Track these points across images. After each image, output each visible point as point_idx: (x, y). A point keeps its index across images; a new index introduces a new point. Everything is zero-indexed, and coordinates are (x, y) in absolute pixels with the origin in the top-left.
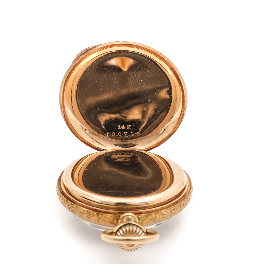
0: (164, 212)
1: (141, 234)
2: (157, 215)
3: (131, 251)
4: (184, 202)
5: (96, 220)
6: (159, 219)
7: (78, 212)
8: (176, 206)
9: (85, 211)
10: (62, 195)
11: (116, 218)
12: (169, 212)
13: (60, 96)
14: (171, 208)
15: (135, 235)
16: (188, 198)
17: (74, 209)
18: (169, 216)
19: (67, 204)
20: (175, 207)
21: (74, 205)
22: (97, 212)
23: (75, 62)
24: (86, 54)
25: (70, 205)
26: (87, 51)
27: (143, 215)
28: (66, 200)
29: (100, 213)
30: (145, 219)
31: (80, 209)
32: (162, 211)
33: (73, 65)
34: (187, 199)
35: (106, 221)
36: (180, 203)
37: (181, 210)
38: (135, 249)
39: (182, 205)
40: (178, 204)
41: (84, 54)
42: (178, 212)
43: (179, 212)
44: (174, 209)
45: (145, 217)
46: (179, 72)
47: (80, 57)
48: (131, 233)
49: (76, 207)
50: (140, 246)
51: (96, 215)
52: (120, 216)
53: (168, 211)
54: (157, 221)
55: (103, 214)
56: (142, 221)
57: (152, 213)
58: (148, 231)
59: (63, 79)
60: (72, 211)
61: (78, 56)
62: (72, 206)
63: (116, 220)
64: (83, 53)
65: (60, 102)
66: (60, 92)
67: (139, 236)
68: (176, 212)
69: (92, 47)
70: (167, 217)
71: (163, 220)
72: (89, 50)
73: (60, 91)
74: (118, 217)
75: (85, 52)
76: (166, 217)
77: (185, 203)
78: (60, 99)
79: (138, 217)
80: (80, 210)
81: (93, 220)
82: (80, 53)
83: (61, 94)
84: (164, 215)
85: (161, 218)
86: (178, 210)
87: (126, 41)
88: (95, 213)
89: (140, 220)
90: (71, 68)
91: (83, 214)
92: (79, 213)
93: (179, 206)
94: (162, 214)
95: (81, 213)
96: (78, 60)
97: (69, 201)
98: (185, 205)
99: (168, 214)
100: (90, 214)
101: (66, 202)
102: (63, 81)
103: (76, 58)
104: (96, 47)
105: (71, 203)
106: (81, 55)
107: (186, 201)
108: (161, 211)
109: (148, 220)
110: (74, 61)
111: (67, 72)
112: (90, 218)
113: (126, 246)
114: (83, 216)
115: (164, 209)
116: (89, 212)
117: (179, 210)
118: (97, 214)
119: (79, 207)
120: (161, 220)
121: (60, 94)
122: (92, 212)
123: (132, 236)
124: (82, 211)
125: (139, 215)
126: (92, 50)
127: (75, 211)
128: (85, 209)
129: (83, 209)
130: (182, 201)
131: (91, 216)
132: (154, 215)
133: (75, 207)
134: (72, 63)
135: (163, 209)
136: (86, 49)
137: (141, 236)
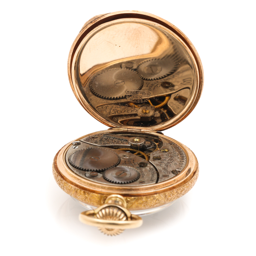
0: (157, 197)
1: (122, 218)
2: (149, 200)
3: (111, 235)
4: (183, 188)
5: (83, 199)
6: (151, 204)
7: (66, 188)
8: (172, 191)
9: (73, 188)
10: (55, 170)
11: (103, 199)
12: (164, 198)
13: (68, 66)
14: (166, 193)
15: (115, 218)
16: (189, 184)
17: (63, 185)
18: (163, 201)
19: (58, 179)
20: (171, 193)
21: (63, 181)
22: (85, 191)
23: (83, 31)
24: (94, 22)
25: (60, 181)
26: (95, 19)
27: (133, 198)
28: (57, 175)
29: (87, 192)
30: (135, 203)
31: (68, 185)
32: (155, 195)
33: (81, 34)
34: (187, 185)
35: (93, 201)
36: (178, 188)
37: (178, 197)
38: (115, 234)
39: (181, 191)
40: (174, 190)
41: (92, 23)
42: (174, 198)
43: (177, 198)
44: (169, 195)
45: (135, 200)
46: (194, 47)
47: (88, 25)
48: (111, 216)
49: (65, 183)
50: (120, 231)
51: (83, 194)
52: (107, 197)
53: (162, 196)
54: (149, 206)
55: (90, 193)
56: (131, 205)
57: (142, 197)
58: (133, 216)
59: (71, 48)
60: (61, 188)
61: (86, 24)
62: (61, 182)
63: (103, 201)
64: (91, 21)
65: (68, 72)
66: (68, 62)
67: (120, 220)
68: (172, 198)
69: (100, 15)
70: (161, 203)
71: (155, 205)
72: (97, 18)
73: (68, 60)
74: (105, 198)
75: (93, 20)
76: (159, 203)
77: (185, 189)
78: (68, 69)
79: (126, 200)
80: (68, 187)
81: (80, 199)
82: (88, 21)
83: (69, 65)
84: (157, 200)
85: (153, 203)
86: (174, 196)
87: (137, 10)
88: (82, 191)
89: (128, 203)
90: (79, 37)
91: (71, 191)
92: (67, 190)
93: (176, 192)
94: (154, 199)
95: (69, 190)
96: (86, 28)
97: (59, 177)
98: (184, 192)
99: (161, 200)
100: (76, 192)
101: (57, 177)
102: (71, 50)
103: (84, 27)
104: (104, 16)
105: (60, 179)
106: (89, 24)
107: (186, 187)
108: (153, 196)
109: (138, 204)
110: (82, 29)
111: (74, 41)
112: (78, 196)
113: (105, 230)
114: (71, 193)
115: (158, 194)
116: (76, 189)
117: (176, 196)
118: (84, 192)
119: (67, 183)
120: (154, 205)
121: (68, 63)
122: (79, 190)
123: (112, 219)
124: (69, 188)
125: (128, 197)
126: (100, 18)
127: (64, 188)
128: (73, 186)
129: (71, 186)
130: (181, 187)
131: (78, 194)
132: (145, 199)
133: (63, 183)
134: (80, 31)
135: (156, 193)
136: (94, 17)
137: (122, 220)
